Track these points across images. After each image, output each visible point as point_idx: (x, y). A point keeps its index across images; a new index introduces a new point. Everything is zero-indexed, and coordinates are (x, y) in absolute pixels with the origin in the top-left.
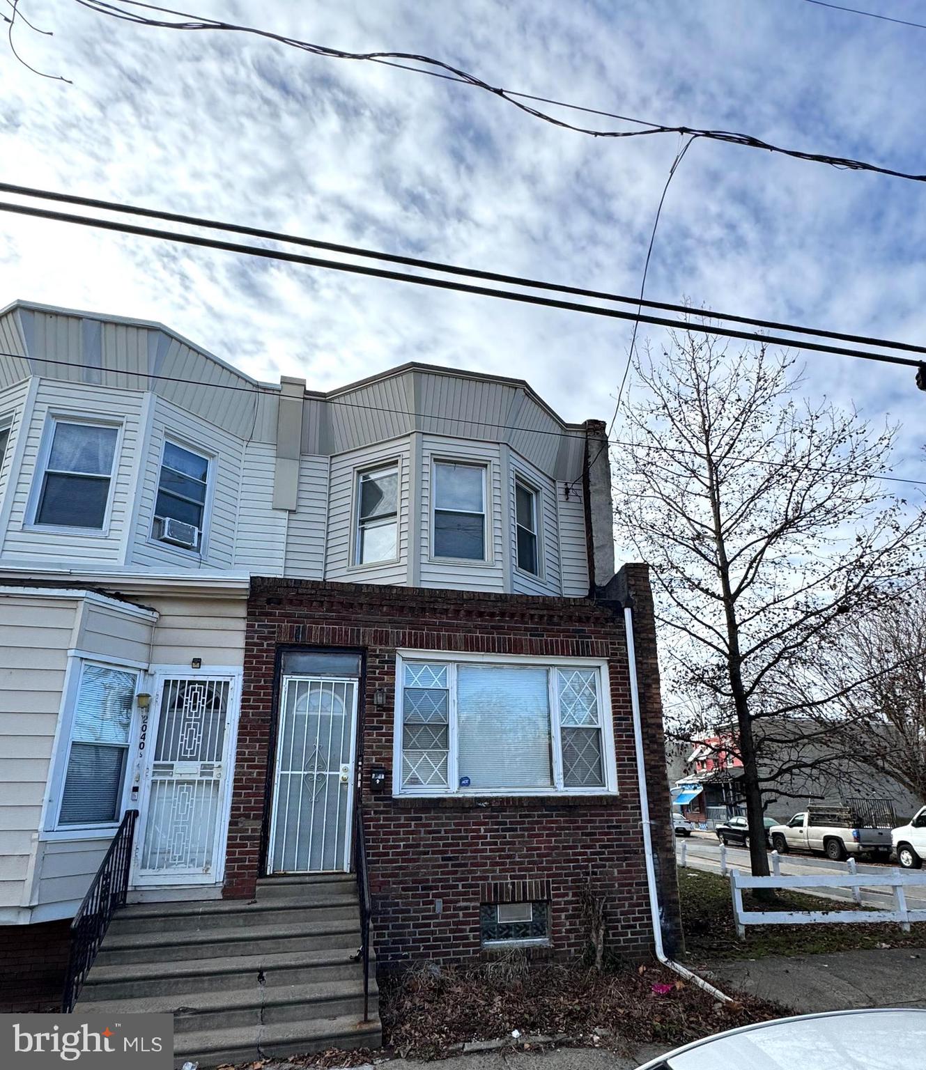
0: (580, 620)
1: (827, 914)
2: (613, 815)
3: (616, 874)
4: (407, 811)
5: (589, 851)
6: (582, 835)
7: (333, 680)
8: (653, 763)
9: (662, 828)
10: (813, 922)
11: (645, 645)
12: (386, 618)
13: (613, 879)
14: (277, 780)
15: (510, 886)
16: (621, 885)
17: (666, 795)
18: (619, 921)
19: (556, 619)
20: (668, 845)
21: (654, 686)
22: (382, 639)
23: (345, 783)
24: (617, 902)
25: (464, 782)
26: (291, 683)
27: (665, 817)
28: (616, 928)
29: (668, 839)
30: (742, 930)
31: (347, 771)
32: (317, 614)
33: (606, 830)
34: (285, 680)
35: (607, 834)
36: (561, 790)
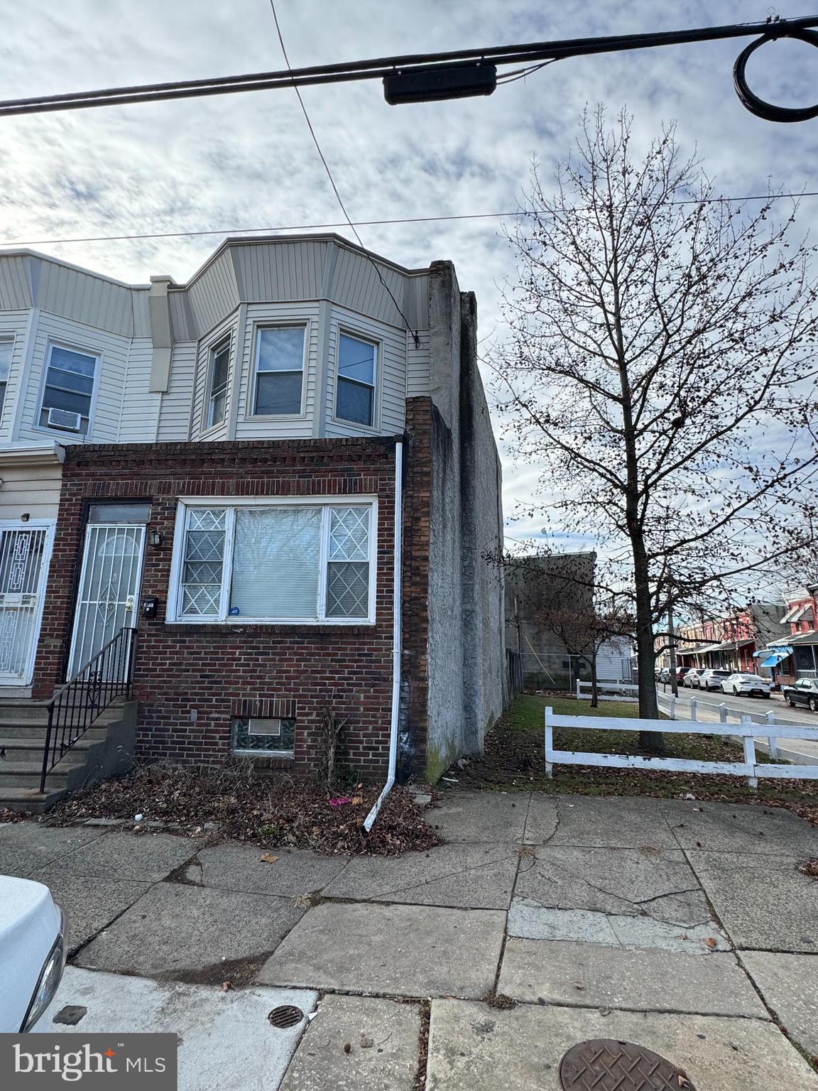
0: (350, 459)
1: (649, 760)
2: (365, 644)
3: (362, 699)
4: (175, 635)
5: (337, 676)
6: (331, 661)
7: (126, 526)
8: (413, 595)
9: (416, 657)
10: (631, 767)
11: (418, 479)
12: (168, 471)
13: (357, 703)
14: (78, 608)
15: (258, 704)
16: (366, 709)
17: (424, 625)
18: (361, 742)
19: (325, 460)
20: (421, 675)
21: (423, 519)
22: (165, 489)
23: (129, 613)
24: (361, 725)
25: (232, 611)
26: (94, 530)
27: (422, 647)
28: (358, 748)
29: (422, 668)
30: (549, 768)
31: (132, 601)
32: (114, 472)
33: (356, 658)
34: (89, 528)
35: (356, 661)
36: (322, 619)
